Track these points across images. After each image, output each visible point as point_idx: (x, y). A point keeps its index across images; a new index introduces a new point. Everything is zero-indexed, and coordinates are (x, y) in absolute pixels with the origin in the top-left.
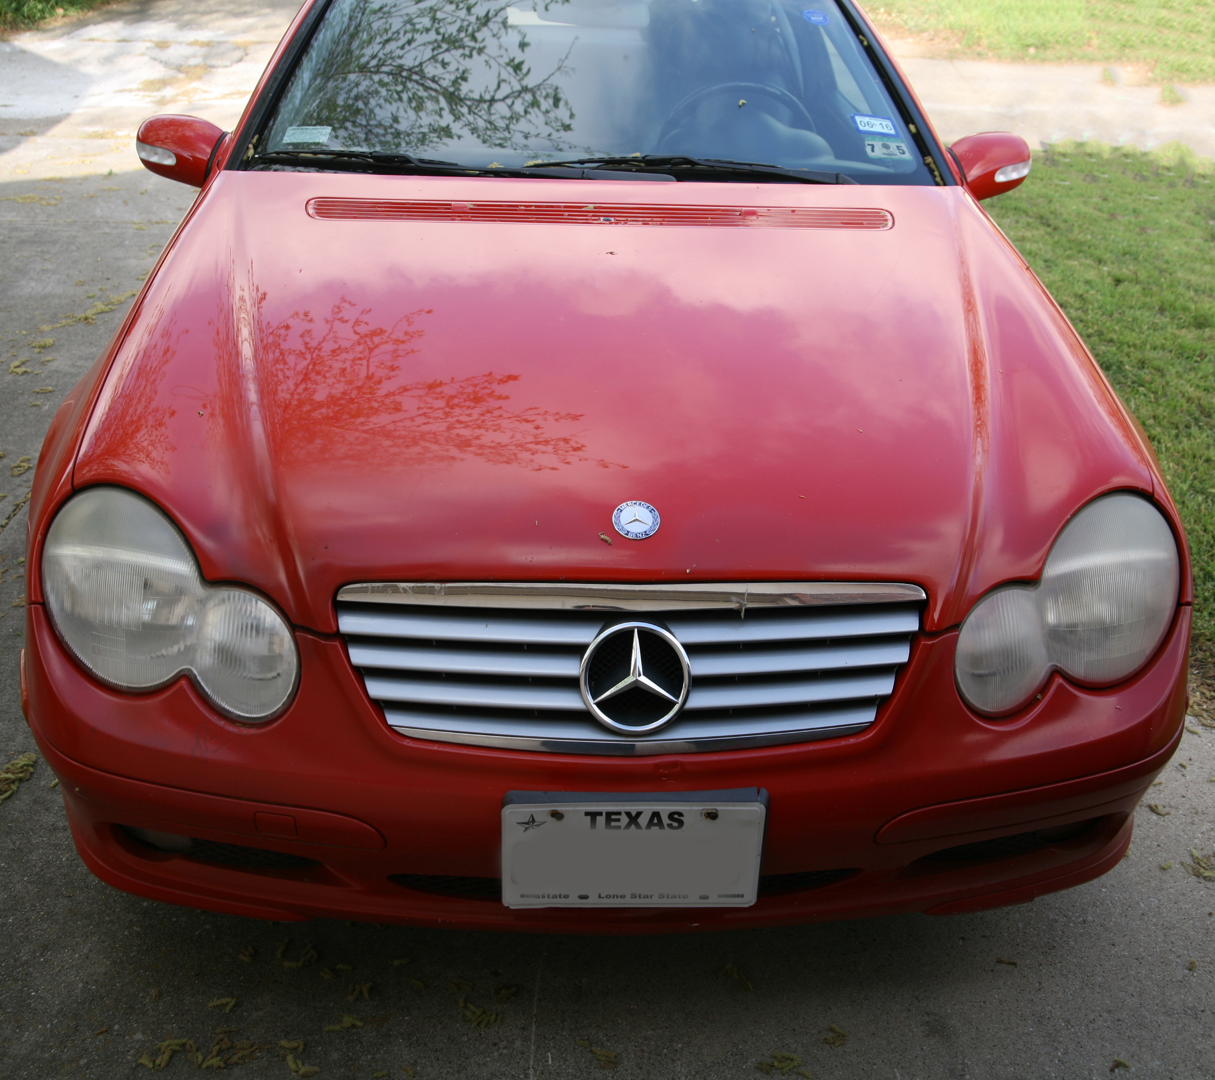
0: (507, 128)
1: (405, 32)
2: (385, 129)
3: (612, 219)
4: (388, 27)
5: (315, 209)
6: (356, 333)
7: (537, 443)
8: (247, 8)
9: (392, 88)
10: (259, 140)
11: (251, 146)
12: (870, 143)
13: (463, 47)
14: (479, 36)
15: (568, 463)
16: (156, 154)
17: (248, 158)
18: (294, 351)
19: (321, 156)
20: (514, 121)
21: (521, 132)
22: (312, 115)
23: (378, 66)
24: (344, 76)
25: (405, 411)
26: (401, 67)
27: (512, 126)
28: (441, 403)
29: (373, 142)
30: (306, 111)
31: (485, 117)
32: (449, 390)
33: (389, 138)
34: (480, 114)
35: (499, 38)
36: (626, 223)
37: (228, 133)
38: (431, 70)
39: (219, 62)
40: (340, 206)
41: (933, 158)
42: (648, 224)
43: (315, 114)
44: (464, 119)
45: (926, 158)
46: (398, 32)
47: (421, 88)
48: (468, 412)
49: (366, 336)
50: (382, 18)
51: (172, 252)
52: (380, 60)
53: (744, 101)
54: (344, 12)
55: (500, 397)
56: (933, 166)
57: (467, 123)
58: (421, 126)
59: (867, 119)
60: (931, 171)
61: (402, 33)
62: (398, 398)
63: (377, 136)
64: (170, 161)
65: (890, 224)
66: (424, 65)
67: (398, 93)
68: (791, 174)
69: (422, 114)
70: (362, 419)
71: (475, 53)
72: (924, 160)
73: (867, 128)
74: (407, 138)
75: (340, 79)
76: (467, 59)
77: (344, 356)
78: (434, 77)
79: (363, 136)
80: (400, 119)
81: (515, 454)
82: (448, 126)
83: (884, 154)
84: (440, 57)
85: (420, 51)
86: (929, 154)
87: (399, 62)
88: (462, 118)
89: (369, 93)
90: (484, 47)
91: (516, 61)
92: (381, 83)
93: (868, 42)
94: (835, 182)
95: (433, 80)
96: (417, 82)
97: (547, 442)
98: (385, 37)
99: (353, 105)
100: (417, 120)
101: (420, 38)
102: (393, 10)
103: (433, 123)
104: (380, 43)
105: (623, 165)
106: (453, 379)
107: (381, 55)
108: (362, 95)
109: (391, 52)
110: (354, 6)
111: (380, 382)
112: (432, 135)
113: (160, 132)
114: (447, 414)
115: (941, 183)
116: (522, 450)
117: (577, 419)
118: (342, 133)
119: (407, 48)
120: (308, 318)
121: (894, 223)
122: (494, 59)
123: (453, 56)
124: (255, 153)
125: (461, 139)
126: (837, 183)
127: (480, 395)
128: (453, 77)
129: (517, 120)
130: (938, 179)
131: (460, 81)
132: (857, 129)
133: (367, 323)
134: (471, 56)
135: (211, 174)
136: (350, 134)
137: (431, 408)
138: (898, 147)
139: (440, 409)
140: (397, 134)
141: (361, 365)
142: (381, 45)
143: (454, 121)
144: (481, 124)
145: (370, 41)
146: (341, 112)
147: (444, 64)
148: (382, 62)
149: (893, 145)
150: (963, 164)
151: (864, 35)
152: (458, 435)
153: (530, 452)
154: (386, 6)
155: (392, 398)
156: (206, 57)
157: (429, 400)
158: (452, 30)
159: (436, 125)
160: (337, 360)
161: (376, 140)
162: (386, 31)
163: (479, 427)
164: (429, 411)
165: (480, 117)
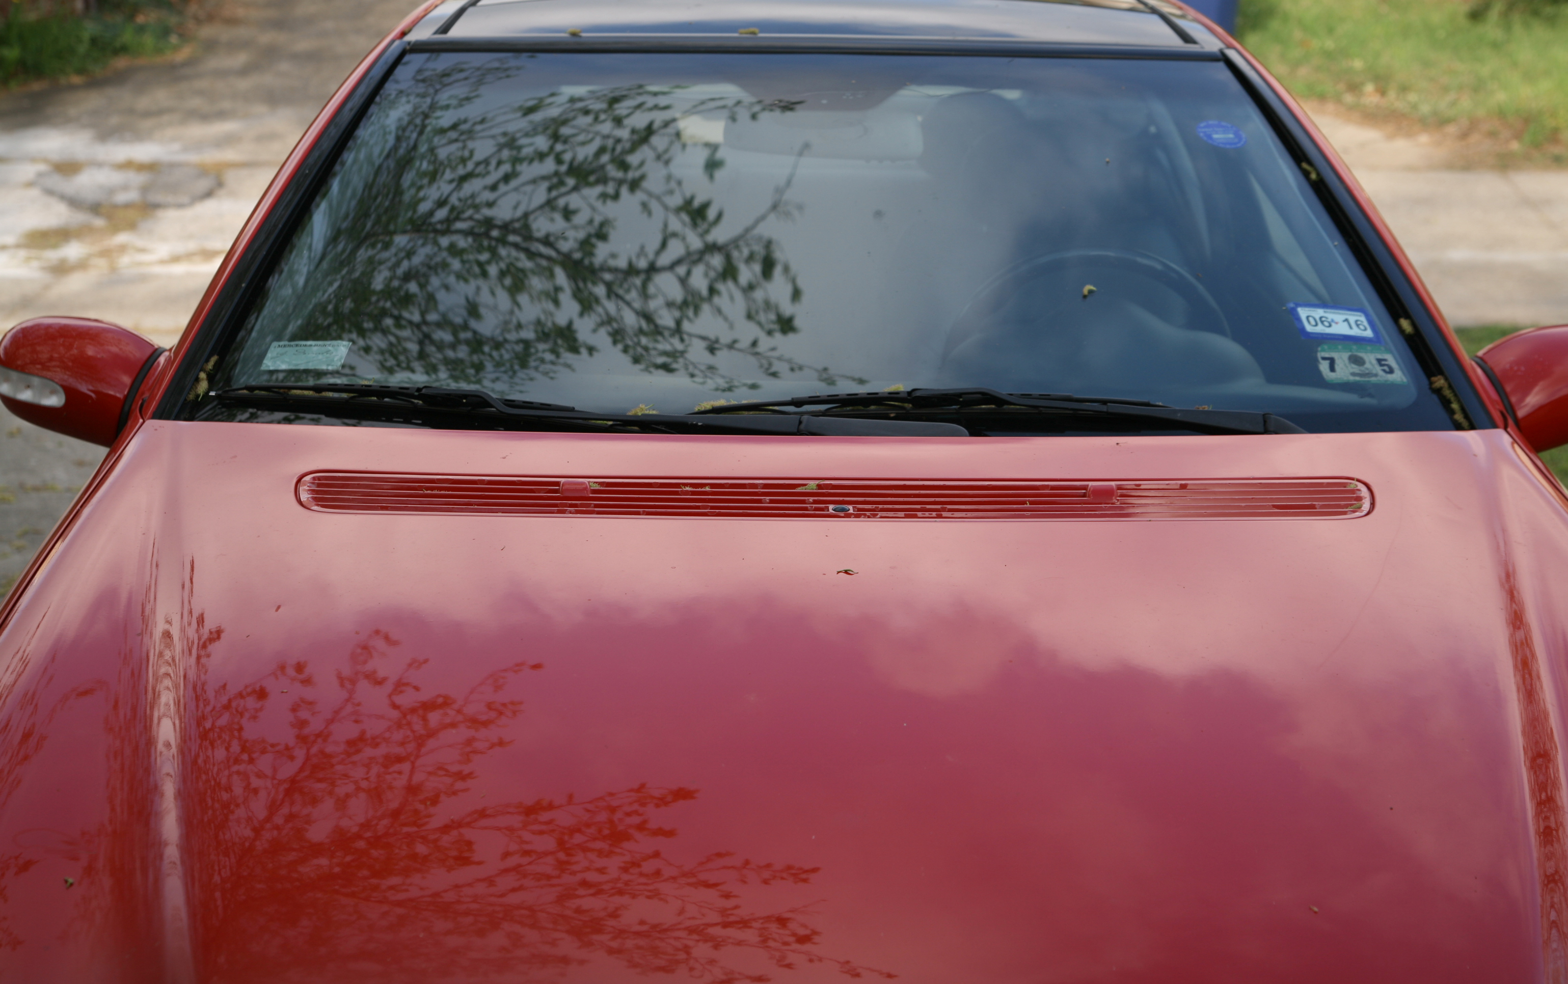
0: (678, 330)
1: (499, 163)
2: (455, 334)
3: (851, 507)
4: (466, 153)
5: (313, 491)
6: (395, 706)
7: (726, 925)
8: (226, 105)
9: (471, 257)
10: (217, 365)
11: (203, 375)
12: (1327, 355)
13: (603, 180)
14: (633, 159)
15: (789, 966)
16: (28, 387)
17: (198, 396)
18: (273, 746)
19: (330, 394)
20: (691, 313)
21: (704, 338)
22: (326, 307)
23: (448, 221)
24: (387, 239)
25: (480, 863)
26: (489, 223)
27: (686, 326)
28: (548, 843)
29: (434, 361)
30: (314, 301)
31: (637, 305)
32: (564, 818)
33: (462, 352)
34: (628, 297)
35: (667, 162)
36: (875, 516)
37: (165, 350)
38: (542, 225)
39: (170, 199)
40: (359, 486)
41: (1446, 379)
42: (916, 517)
43: (330, 307)
44: (600, 310)
45: (1434, 379)
46: (486, 162)
47: (522, 256)
48: (601, 862)
49: (413, 711)
50: (456, 140)
51: (60, 547)
52: (453, 208)
53: (1092, 288)
54: (388, 130)
55: (661, 832)
56: (1447, 393)
57: (605, 318)
58: (519, 326)
59: (1319, 313)
60: (1446, 403)
61: (494, 163)
62: (468, 833)
63: (440, 346)
64: (54, 400)
65: (1366, 506)
66: (531, 218)
67: (480, 264)
68: (1179, 417)
69: (523, 299)
70: (395, 880)
71: (624, 191)
72: (1431, 383)
73: (1320, 329)
74: (495, 354)
75: (379, 246)
76: (609, 203)
77: (368, 752)
78: (548, 236)
79: (413, 347)
80: (483, 311)
81: (687, 949)
82: (570, 324)
83: (1353, 374)
84: (561, 202)
85: (525, 193)
86: (1440, 372)
87: (487, 212)
88: (595, 306)
89: (430, 267)
90: (643, 177)
91: (696, 203)
92: (453, 250)
93: (1318, 174)
94: (1262, 429)
95: (547, 241)
96: (516, 246)
97: (744, 924)
98: (461, 171)
99: (400, 287)
100: (512, 312)
101: (528, 171)
102: (478, 128)
103: (543, 318)
104: (451, 181)
105: (872, 407)
106: (570, 797)
107: (454, 200)
108: (417, 272)
109: (473, 196)
110: (405, 122)
111: (435, 800)
112: (541, 346)
113: (39, 348)
114: (562, 866)
115: (1465, 424)
116: (698, 941)
117: (805, 881)
118: (378, 341)
119: (503, 188)
120: (302, 677)
121: (1373, 504)
122: (658, 198)
123: (584, 198)
124: (210, 389)
125: (595, 354)
126: (1266, 431)
127: (621, 828)
128: (581, 235)
129: (697, 309)
130: (1459, 417)
131: (594, 240)
132: (1303, 329)
133: (417, 689)
134: (616, 197)
135: (129, 423)
136: (391, 344)
137: (527, 853)
138: (1379, 361)
139: (546, 854)
140: (477, 344)
141: (400, 773)
142: (454, 185)
143: (581, 315)
144: (630, 319)
145: (433, 176)
146: (378, 301)
147: (568, 214)
148: (455, 214)
149: (1370, 359)
150: (1508, 388)
151: (1310, 163)
152: (579, 911)
153: (710, 944)
154: (465, 121)
155: (454, 833)
156: (145, 189)
157: (526, 836)
158: (584, 153)
159: (549, 324)
160: (354, 763)
161: (439, 356)
162: (463, 161)
163: (621, 893)
164: (525, 860)
165: (628, 304)
